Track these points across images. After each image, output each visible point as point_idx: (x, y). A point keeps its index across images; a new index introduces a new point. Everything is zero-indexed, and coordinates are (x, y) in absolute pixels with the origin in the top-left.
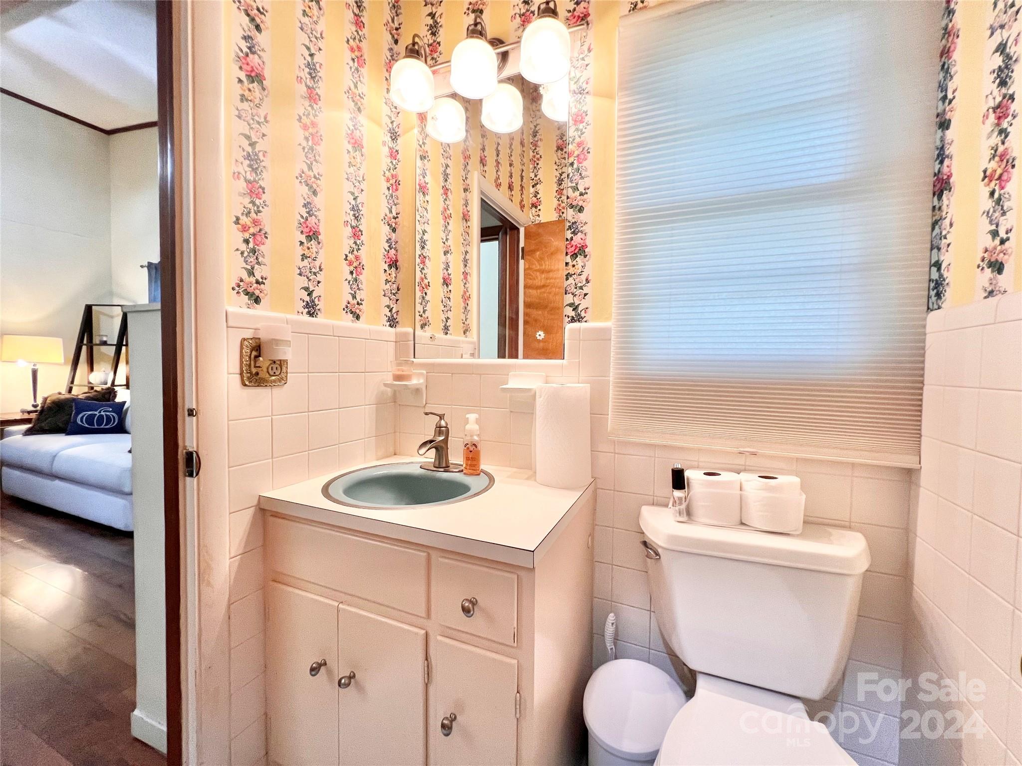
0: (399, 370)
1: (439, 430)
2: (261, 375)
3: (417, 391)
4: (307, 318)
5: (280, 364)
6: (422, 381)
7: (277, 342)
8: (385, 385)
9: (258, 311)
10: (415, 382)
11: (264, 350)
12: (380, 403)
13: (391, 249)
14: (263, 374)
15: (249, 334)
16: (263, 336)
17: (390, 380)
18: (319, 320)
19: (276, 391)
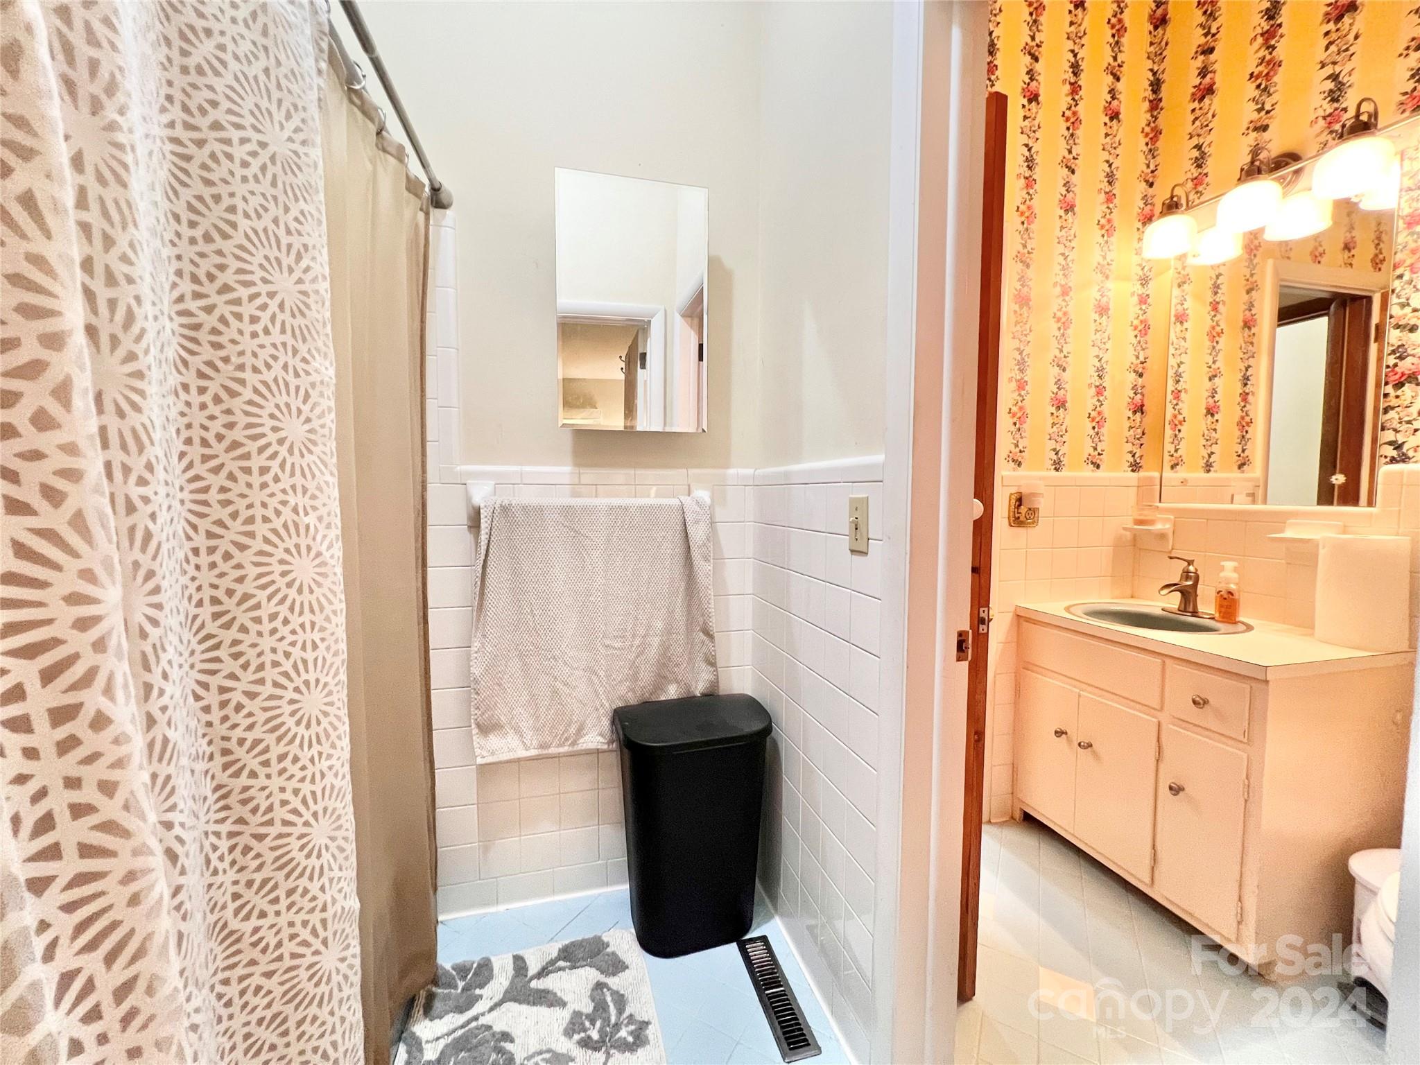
0: (1141, 515)
1: (1186, 575)
2: (1021, 519)
3: (1162, 536)
4: (1054, 473)
5: (1033, 511)
6: (1167, 526)
7: (1034, 495)
8: (1125, 529)
9: (1021, 472)
10: (1159, 527)
11: (1024, 501)
12: (1118, 545)
13: (1136, 394)
14: (1022, 518)
15: (1014, 490)
16: (1024, 491)
17: (1130, 525)
18: (1064, 473)
19: (1029, 530)
